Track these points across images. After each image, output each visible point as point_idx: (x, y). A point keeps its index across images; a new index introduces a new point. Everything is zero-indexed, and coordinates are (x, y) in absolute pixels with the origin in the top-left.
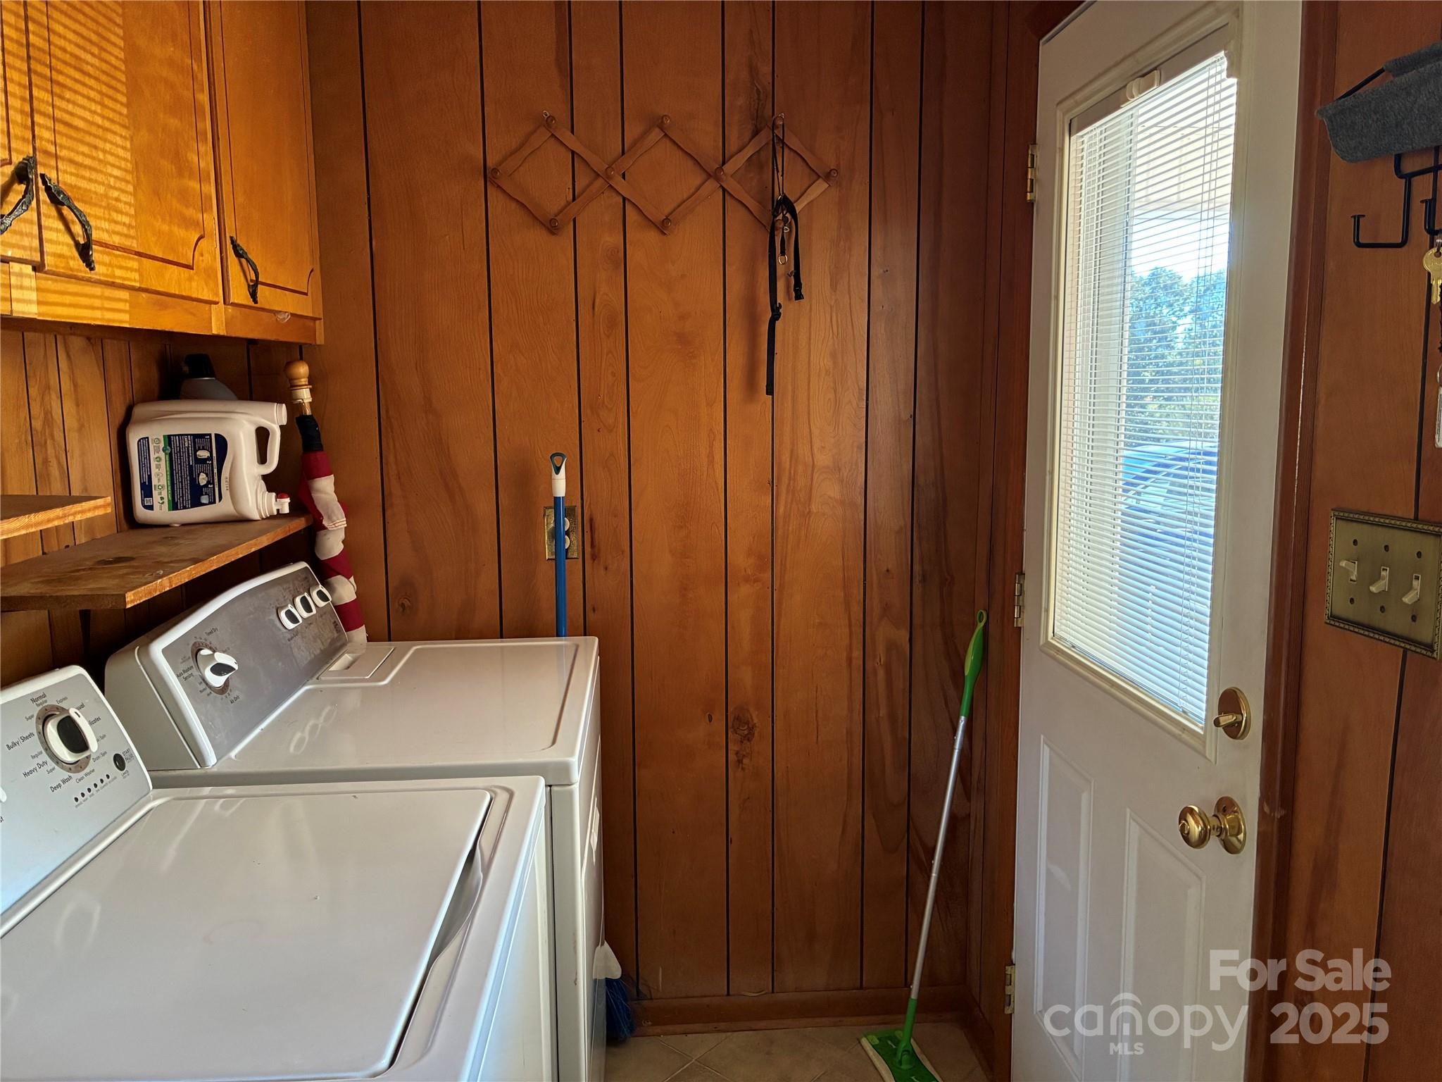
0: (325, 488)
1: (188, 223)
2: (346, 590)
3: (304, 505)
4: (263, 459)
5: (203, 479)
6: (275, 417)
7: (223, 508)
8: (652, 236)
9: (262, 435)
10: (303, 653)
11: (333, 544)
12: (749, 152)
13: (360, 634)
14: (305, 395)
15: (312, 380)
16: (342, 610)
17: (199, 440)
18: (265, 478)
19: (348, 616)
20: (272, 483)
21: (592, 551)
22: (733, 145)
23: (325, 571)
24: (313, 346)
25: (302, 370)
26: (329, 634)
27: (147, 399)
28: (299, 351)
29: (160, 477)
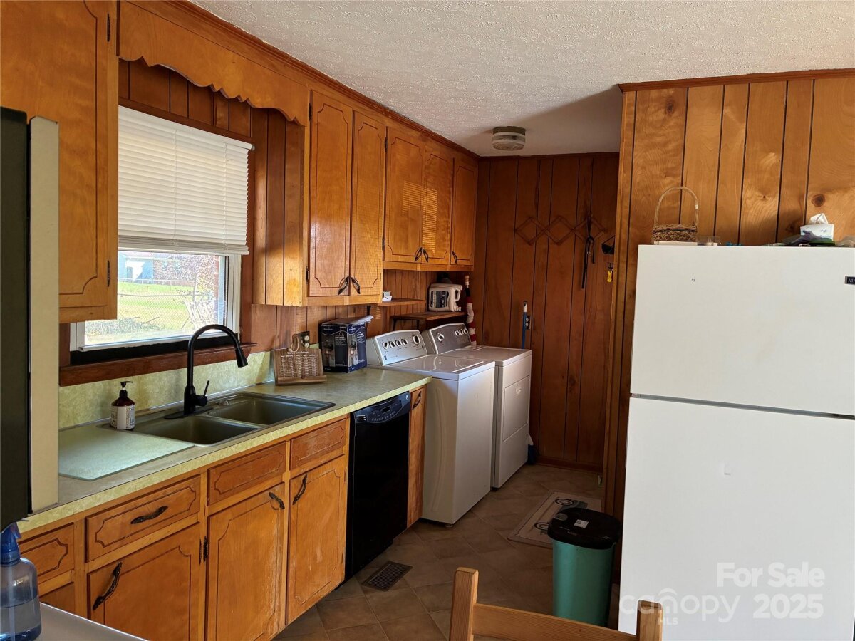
0: (470, 306)
1: (444, 250)
2: (472, 332)
3: (464, 309)
4: (456, 298)
5: (443, 301)
6: (460, 288)
7: (447, 308)
8: (556, 246)
9: (457, 292)
10: (459, 342)
11: (471, 320)
12: (582, 225)
13: (475, 343)
14: (467, 283)
15: (470, 280)
16: (471, 336)
17: (444, 292)
18: (457, 302)
19: (473, 338)
20: (458, 303)
21: (534, 328)
22: (579, 222)
23: (468, 326)
24: (471, 272)
25: (468, 277)
26: (466, 340)
27: (433, 283)
28: (467, 273)
29: (435, 300)
